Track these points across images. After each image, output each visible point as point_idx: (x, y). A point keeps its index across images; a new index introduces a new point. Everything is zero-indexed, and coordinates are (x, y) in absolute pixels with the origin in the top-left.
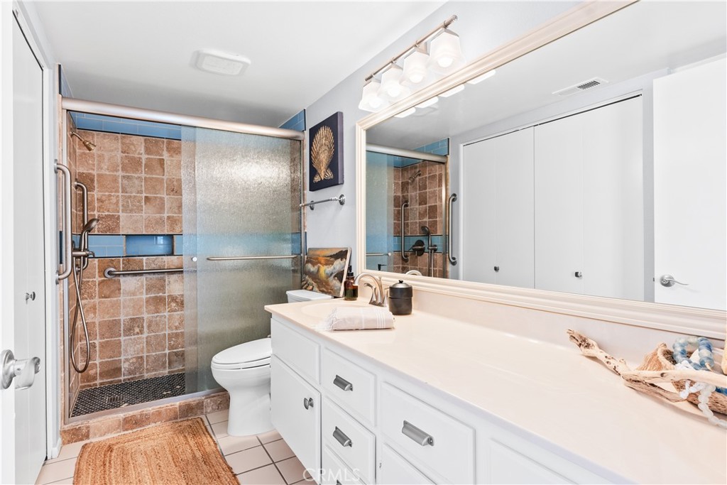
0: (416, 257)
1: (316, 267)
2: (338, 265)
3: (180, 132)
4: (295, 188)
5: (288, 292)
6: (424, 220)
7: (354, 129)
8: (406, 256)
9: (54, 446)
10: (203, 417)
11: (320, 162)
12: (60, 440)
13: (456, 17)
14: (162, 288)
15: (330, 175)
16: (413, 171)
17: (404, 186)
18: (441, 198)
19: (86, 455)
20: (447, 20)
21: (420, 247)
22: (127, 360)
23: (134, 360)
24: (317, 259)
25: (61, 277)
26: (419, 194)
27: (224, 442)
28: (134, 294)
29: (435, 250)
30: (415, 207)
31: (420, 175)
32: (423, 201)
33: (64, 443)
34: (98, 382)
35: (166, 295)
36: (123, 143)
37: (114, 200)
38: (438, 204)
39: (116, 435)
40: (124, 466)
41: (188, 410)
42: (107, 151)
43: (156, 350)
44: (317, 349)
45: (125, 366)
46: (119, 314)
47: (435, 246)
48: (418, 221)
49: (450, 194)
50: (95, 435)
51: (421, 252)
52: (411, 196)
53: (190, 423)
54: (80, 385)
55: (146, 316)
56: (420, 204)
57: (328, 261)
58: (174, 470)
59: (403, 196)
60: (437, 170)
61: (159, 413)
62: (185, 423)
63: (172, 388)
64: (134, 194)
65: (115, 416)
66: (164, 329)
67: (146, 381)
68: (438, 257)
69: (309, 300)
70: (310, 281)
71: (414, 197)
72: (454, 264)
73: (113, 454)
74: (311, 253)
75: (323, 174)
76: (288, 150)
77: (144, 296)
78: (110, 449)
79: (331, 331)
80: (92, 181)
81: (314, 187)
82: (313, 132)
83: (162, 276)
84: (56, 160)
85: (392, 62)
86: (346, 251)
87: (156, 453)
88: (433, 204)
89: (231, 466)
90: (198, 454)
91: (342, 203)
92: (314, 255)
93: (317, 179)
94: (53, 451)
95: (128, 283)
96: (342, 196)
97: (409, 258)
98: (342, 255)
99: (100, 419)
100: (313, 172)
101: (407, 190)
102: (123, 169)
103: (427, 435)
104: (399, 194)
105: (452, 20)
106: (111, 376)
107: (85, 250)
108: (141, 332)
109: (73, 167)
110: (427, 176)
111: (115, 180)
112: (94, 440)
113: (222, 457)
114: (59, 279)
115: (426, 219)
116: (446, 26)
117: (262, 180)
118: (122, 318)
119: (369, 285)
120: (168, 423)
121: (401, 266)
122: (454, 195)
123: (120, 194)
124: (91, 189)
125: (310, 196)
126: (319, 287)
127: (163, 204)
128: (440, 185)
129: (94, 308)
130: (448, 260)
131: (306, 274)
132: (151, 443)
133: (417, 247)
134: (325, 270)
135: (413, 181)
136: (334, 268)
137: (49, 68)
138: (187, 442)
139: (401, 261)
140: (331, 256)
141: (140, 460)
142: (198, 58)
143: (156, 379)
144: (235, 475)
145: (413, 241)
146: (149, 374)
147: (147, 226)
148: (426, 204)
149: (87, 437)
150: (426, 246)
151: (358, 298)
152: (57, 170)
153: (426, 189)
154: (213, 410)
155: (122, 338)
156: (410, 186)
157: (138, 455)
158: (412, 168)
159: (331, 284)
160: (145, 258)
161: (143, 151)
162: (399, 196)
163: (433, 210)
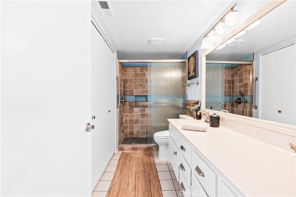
0: (238, 105)
1: (189, 107)
2: (196, 106)
3: (147, 64)
4: (183, 79)
5: (180, 115)
6: (242, 89)
7: (201, 56)
8: (233, 104)
9: (116, 150)
10: (153, 152)
11: (191, 69)
12: (118, 149)
13: (236, 4)
14: (144, 111)
15: (194, 74)
16: (237, 69)
17: (233, 76)
18: (249, 80)
19: (122, 155)
20: (232, 6)
21: (239, 101)
22: (135, 131)
23: (137, 132)
24: (190, 104)
25: (118, 107)
26: (239, 78)
27: (156, 161)
28: (137, 112)
29: (246, 102)
30: (237, 84)
31: (239, 70)
32: (241, 81)
33: (118, 151)
34: (128, 136)
35: (145, 113)
36: (134, 69)
37: (132, 86)
38: (248, 82)
39: (130, 151)
40: (130, 160)
41: (148, 149)
42: (131, 72)
43: (143, 129)
44: (178, 135)
45: (135, 133)
46: (133, 118)
47: (247, 100)
48: (238, 90)
49: (254, 77)
50: (125, 150)
51: (240, 103)
52: (236, 80)
53: (148, 152)
54: (124, 136)
55: (140, 119)
56: (240, 83)
57: (193, 105)
58: (142, 165)
59: (232, 80)
60: (248, 67)
61: (141, 148)
62: (147, 152)
63: (146, 141)
64: (137, 84)
65: (130, 146)
66: (144, 124)
67: (140, 138)
68: (248, 105)
69: (185, 118)
70: (188, 112)
71: (237, 80)
72: (256, 108)
73: (128, 156)
74: (188, 102)
75: (192, 74)
76: (181, 67)
77: (140, 113)
78: (128, 155)
79: (182, 130)
80: (127, 81)
81: (190, 78)
82: (189, 59)
83: (144, 108)
84: (117, 76)
85: (212, 29)
86: (199, 102)
87: (138, 159)
88: (246, 82)
89: (157, 168)
90: (149, 162)
91: (198, 84)
92: (189, 103)
93: (190, 76)
94: (116, 152)
95: (136, 109)
96: (198, 81)
97: (234, 105)
98: (197, 103)
99: (126, 146)
100: (189, 73)
101: (234, 77)
102: (135, 77)
103: (203, 173)
104: (230, 79)
105: (234, 6)
106: (131, 135)
107: (124, 100)
108: (139, 124)
109: (122, 77)
110: (243, 70)
111: (132, 80)
112: (125, 151)
113: (155, 165)
114: (117, 107)
115: (243, 89)
116: (232, 9)
117: (172, 77)
118: (134, 119)
119: (205, 114)
120: (143, 151)
121: (231, 108)
122: (257, 78)
123: (134, 84)
124: (127, 83)
125: (188, 82)
126: (190, 114)
127: (145, 86)
128: (249, 74)
129: (127, 116)
130: (253, 106)
131: (187, 109)
132: (138, 156)
133: (237, 101)
134: (192, 108)
135: (236, 73)
136: (195, 108)
137: (115, 52)
138: (147, 158)
139: (231, 106)
140: (194, 103)
141: (134, 159)
142: (149, 42)
143: (142, 138)
144: (157, 171)
145: (236, 98)
146: (141, 136)
147: (140, 93)
148: (242, 82)
149: (124, 150)
150: (242, 100)
151: (201, 119)
152: (117, 78)
153: (242, 76)
154: (156, 150)
155: (134, 125)
156: (235, 75)
157: (134, 158)
158: (236, 68)
159: (194, 113)
160: (140, 102)
161: (139, 71)
162: (230, 80)
163: (246, 85)
